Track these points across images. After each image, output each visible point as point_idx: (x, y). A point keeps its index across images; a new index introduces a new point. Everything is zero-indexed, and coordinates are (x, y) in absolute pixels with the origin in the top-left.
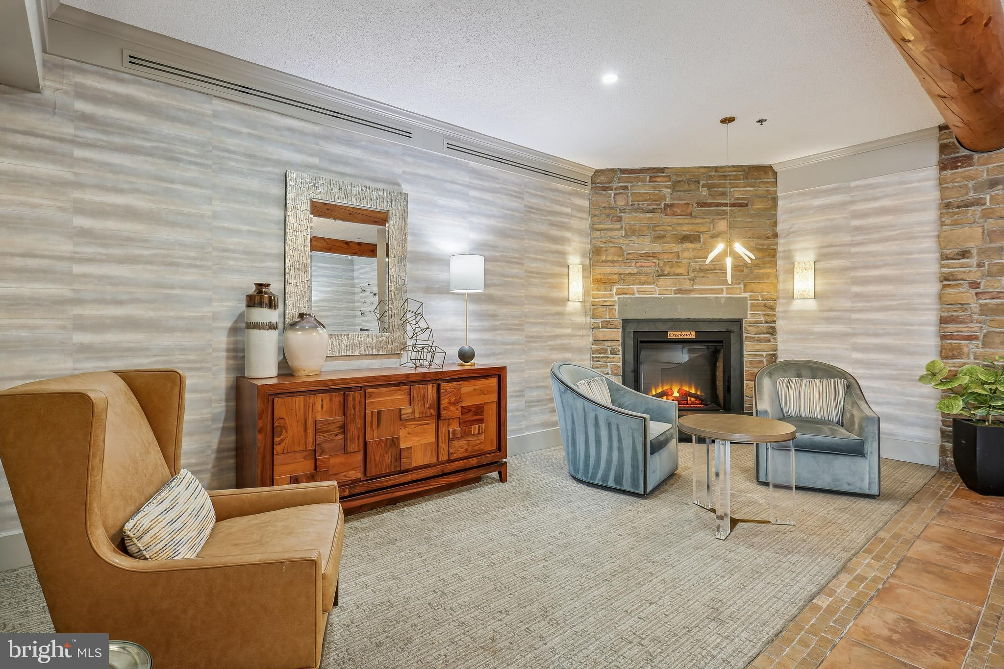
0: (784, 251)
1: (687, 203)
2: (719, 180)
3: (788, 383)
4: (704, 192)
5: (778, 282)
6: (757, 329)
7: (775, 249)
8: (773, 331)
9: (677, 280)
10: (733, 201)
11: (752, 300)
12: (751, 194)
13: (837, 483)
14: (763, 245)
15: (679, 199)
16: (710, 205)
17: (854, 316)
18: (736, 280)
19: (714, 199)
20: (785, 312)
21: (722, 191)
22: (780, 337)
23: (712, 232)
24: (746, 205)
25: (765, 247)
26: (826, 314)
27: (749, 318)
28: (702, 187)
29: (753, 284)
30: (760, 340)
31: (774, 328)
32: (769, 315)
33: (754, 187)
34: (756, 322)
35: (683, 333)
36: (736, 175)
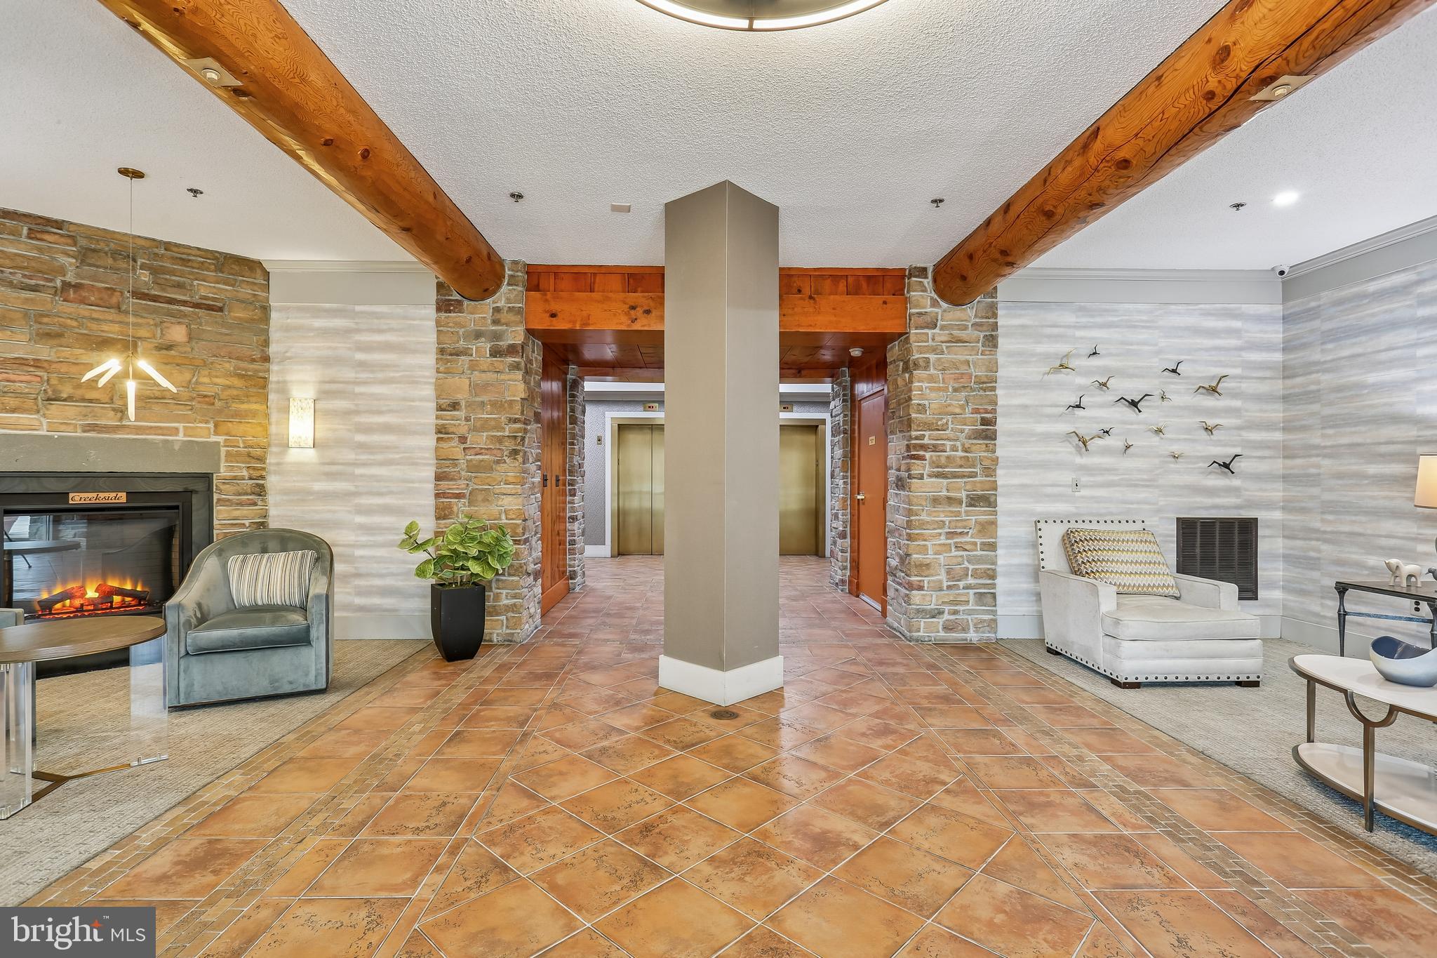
0: (278, 382)
1: (111, 288)
2: (173, 264)
3: (244, 561)
4: (145, 276)
5: (270, 424)
6: (237, 488)
7: (265, 378)
8: (261, 491)
9: (89, 410)
10: (196, 299)
11: (228, 446)
12: (228, 295)
13: (277, 684)
14: (246, 370)
15: (94, 278)
16: (155, 299)
17: (358, 471)
18: (202, 416)
19: (163, 290)
20: (278, 464)
21: (178, 282)
22: (271, 498)
23: (160, 341)
24: (221, 309)
25: (250, 373)
26: (327, 468)
27: (223, 471)
28: (141, 269)
29: (230, 424)
30: (241, 504)
31: (262, 487)
32: (254, 469)
33: (233, 285)
34: (235, 478)
35: (102, 495)
36: (202, 263)
